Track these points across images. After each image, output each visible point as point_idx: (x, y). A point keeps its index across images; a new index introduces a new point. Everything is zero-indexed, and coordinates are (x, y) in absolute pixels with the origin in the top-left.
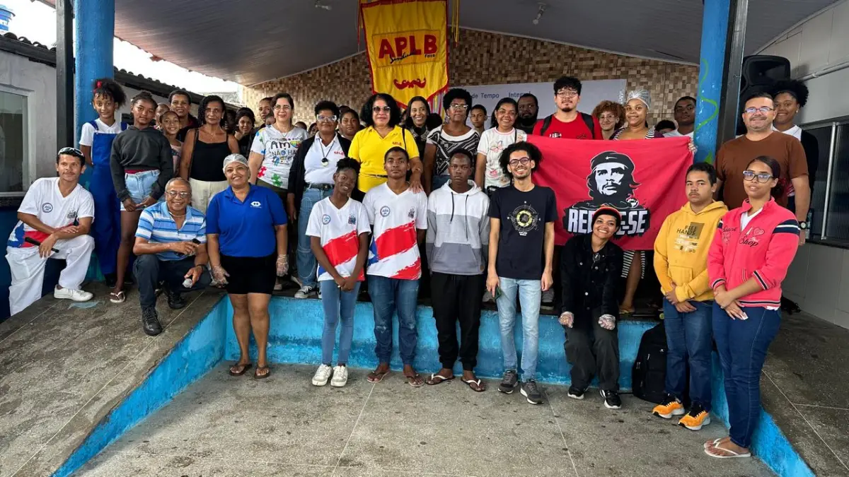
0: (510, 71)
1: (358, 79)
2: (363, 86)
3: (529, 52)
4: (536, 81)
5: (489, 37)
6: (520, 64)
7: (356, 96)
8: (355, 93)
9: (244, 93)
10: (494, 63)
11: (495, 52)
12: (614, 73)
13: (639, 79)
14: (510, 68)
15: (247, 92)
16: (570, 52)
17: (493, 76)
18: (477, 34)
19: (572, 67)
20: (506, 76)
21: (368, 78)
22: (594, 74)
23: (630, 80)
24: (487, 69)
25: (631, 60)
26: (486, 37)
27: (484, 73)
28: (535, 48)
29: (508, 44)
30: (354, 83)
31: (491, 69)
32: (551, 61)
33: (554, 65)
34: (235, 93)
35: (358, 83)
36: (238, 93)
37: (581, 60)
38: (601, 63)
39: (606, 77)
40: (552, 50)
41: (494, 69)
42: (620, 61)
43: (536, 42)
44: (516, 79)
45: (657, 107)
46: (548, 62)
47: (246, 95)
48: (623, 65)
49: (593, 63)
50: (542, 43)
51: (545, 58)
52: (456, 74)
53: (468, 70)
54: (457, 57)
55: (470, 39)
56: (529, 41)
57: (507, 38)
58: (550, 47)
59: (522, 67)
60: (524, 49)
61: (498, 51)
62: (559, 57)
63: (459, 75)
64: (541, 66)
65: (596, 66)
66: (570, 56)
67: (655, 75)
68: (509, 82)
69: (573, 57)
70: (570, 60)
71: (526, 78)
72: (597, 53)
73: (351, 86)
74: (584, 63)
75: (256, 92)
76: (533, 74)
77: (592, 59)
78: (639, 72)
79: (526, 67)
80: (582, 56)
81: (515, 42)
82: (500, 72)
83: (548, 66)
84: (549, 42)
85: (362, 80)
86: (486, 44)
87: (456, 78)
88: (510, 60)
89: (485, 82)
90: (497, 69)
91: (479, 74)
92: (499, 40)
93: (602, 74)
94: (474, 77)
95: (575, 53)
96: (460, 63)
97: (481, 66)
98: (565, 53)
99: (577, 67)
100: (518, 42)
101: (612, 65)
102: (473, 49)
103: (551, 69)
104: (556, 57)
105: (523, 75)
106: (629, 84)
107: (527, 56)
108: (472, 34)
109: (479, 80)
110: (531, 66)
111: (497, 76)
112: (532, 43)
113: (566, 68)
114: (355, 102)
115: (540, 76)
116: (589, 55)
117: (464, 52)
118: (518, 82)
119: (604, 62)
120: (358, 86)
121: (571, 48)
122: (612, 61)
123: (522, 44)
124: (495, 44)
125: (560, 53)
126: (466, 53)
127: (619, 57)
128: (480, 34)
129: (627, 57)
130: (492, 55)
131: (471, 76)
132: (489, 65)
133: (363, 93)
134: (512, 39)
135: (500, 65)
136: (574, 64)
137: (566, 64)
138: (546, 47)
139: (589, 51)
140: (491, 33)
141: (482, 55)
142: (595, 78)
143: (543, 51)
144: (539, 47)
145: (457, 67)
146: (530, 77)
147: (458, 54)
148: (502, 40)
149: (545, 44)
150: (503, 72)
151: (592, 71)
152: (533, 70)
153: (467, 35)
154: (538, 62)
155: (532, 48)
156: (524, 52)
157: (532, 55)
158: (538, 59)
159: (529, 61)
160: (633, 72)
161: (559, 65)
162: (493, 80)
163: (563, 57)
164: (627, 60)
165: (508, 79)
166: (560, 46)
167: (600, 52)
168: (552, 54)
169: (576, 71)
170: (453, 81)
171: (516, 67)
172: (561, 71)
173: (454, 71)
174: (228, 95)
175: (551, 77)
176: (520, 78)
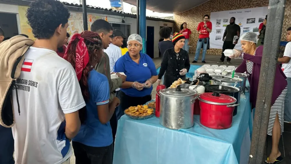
4: (253, 7)
14: (245, 4)
17: (240, 7)
19: (264, 2)
20: (244, 6)
24: (239, 5)
27: (238, 6)
41: (241, 5)
44: (247, 7)
45: (288, 13)
47: (175, 17)
53: (233, 5)
59: (249, 3)
63: (231, 7)
64: (254, 3)
67: (288, 3)
71: (250, 6)
75: (178, 16)
76: (252, 5)
82: (242, 5)
83: (256, 2)
85: (204, 10)
87: (230, 8)
88: (245, 2)
89: (238, 8)
90: (242, 4)
94: (235, 7)
96: (231, 3)
97: (237, 4)
99: (265, 3)
103: (257, 3)
105: (249, 6)
109: (236, 8)
110: (251, 3)
111: (241, 6)
113: (262, 3)
115: (254, 6)
118: (248, 8)
120: (203, 12)
132: (239, 3)
135: (243, 3)
146: (251, 6)
150: (243, 5)
152: (252, 4)
161: (260, 2)
162: (240, 8)
165: (245, 7)
169: (264, 4)
170: (229, 9)
171: (247, 3)
172: (260, 4)
173: (229, 6)
174: (171, 17)
175: (257, 6)
176: (248, 7)
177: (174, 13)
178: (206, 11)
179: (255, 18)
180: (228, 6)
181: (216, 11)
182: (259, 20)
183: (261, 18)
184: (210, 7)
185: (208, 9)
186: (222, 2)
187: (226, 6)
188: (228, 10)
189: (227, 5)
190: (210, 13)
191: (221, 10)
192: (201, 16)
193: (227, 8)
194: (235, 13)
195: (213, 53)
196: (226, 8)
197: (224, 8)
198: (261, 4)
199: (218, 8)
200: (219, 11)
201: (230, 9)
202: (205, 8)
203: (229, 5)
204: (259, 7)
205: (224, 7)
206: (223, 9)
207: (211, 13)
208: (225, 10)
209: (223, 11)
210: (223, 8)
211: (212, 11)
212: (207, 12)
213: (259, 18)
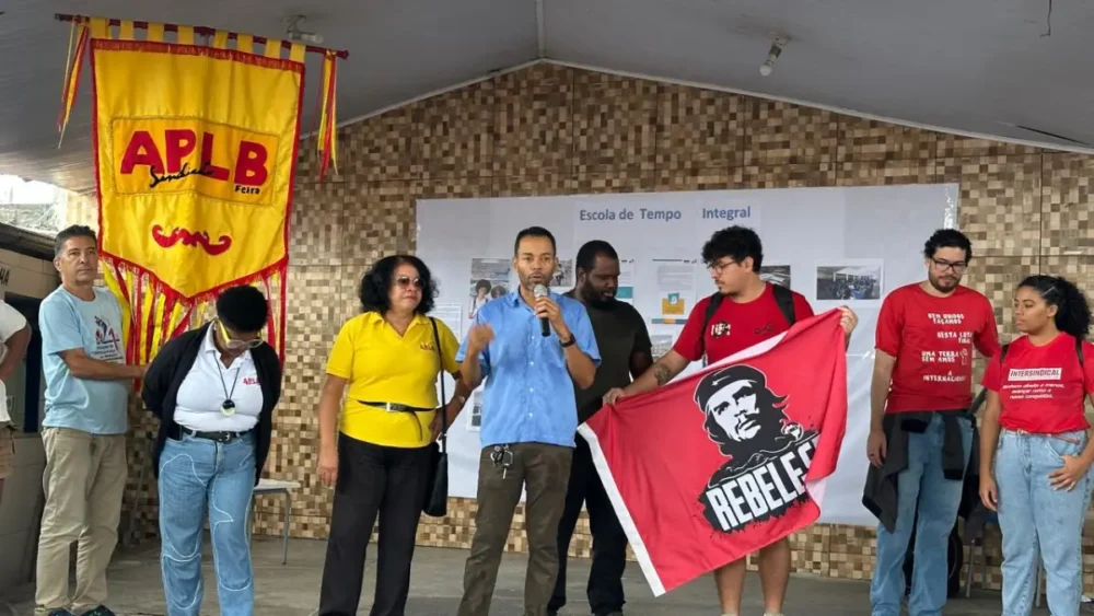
0: (704, 163)
1: (353, 177)
2: (364, 192)
3: (744, 125)
4: (762, 185)
5: (654, 90)
6: (725, 148)
7: (346, 213)
8: (346, 206)
9: (69, 207)
10: (667, 144)
11: (667, 121)
12: (930, 171)
13: (985, 184)
14: (703, 157)
15: (79, 205)
16: (833, 126)
17: (665, 174)
18: (625, 85)
19: (840, 157)
20: (694, 172)
21: (377, 176)
22: (888, 172)
23: (967, 186)
24: (652, 159)
25: (967, 144)
26: (646, 90)
27: (645, 166)
28: (756, 116)
29: (696, 105)
30: (343, 184)
31: (660, 159)
32: (793, 144)
33: (799, 153)
34: (48, 206)
35: (353, 186)
36: (54, 207)
37: (858, 142)
38: (901, 148)
39: (913, 180)
40: (794, 121)
41: (667, 158)
42: (942, 145)
43: (757, 102)
44: (716, 179)
45: (1027, 243)
46: (786, 145)
47: (75, 211)
48: (949, 153)
49: (883, 148)
50: (771, 105)
51: (779, 138)
52: (583, 168)
53: (609, 160)
54: (583, 132)
55: (612, 93)
56: (743, 100)
57: (695, 92)
58: (787, 113)
59: (730, 155)
60: (733, 116)
61: (675, 120)
62: (809, 136)
63: (590, 169)
64: (771, 153)
65: (890, 155)
66: (831, 134)
67: (1020, 176)
68: (701, 187)
69: (840, 136)
70: (833, 142)
71: (738, 178)
72: (892, 129)
73: (335, 193)
74: (865, 149)
76: (754, 170)
77: (882, 140)
78: (983, 168)
79: (738, 155)
80: (859, 134)
81: (711, 102)
82: (681, 165)
83: (787, 153)
84: (785, 104)
85: (361, 180)
86: (647, 105)
87: (582, 177)
88: (702, 141)
89: (649, 184)
90: (674, 157)
91: (634, 170)
92: (675, 97)
93: (906, 172)
94: (623, 175)
95: (843, 126)
96: (590, 142)
97: (638, 152)
98: (824, 125)
99: (849, 158)
100: (719, 102)
101: (924, 154)
102: (618, 115)
103: (793, 160)
104: (802, 136)
105: (731, 170)
106: (965, 194)
107: (740, 132)
108: (616, 83)
109: (634, 182)
110: (748, 155)
111: (673, 173)
112: (750, 106)
113: (825, 158)
114: (346, 229)
115: (768, 175)
116: (875, 133)
117: (597, 120)
118: (723, 186)
119: (908, 147)
120: (353, 193)
121: (835, 117)
122: (924, 146)
123: (726, 106)
124: (668, 105)
125: (810, 128)
126: (604, 124)
127: (940, 136)
128: (632, 82)
129: (958, 138)
130: (661, 128)
131: (617, 171)
132: (657, 150)
133: (365, 206)
134: (704, 95)
135: (681, 151)
136: (842, 151)
137: (825, 150)
138: (779, 114)
139: (874, 124)
140: (657, 83)
141: (638, 129)
142: (889, 181)
143: (773, 122)
144: (763, 114)
145: (583, 154)
146: (747, 178)
147: (584, 125)
148: (682, 97)
149: (778, 107)
150: (688, 165)
151: (881, 165)
152: (755, 162)
153: (605, 86)
154: (764, 146)
155: (749, 115)
156: (733, 125)
157: (750, 131)
158: (764, 138)
159: (745, 143)
160: (972, 169)
161: (810, 152)
162: (665, 181)
163: (818, 136)
164: (957, 144)
165: (701, 179)
166: (808, 112)
167: (898, 126)
168: (794, 129)
169: (848, 166)
170: (575, 184)
171: (715, 155)
172: (816, 165)
173: (576, 161)
174: (31, 210)
175: (793, 176)
176: (725, 179)
177: (59, 176)
178: (377, 184)
179: (787, 269)
180: (560, 162)
181: (462, 195)
182: (819, 280)
183: (829, 270)
184: (410, 156)
185: (393, 170)
186: (510, 129)
187: (546, 163)
188: (561, 189)
189: (556, 156)
190: (413, 205)
191: (504, 187)
192: (334, 226)
193: (555, 177)
194: (627, 215)
195: (452, 538)
196: (548, 178)
197: (532, 175)
198: (823, 167)
199: (484, 172)
200: (495, 195)
201: (586, 187)
202: (369, 164)
203: (570, 155)
204: (808, 185)
205: (535, 164)
206: (528, 185)
207: (420, 203)
208: (541, 192)
209: (525, 193)
210: (523, 172)
211: (430, 193)
212: (382, 191)
213: (820, 270)
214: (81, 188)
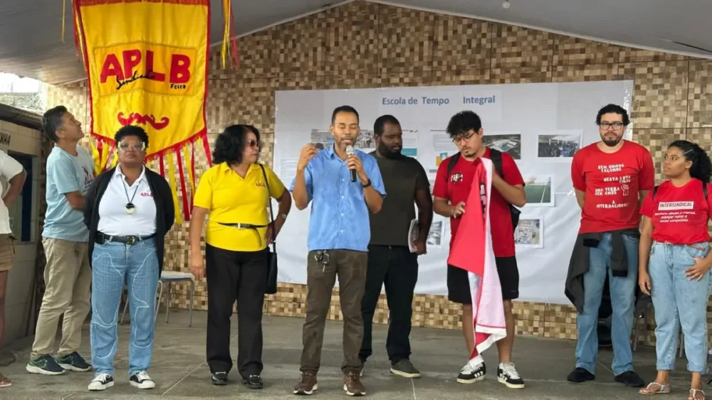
0: (465, 66)
1: (233, 76)
2: (241, 85)
3: (491, 41)
4: (502, 81)
5: (431, 18)
6: (478, 57)
7: (229, 100)
8: (229, 95)
9: (50, 95)
10: (440, 54)
11: (440, 39)
12: (614, 72)
13: (650, 80)
14: (464, 62)
15: (55, 93)
16: (550, 42)
17: (439, 74)
18: (413, 15)
19: (555, 62)
20: (458, 73)
21: (248, 75)
22: (586, 72)
23: (639, 82)
24: (430, 64)
25: (639, 54)
26: (427, 18)
27: (426, 68)
28: (499, 35)
29: (460, 28)
30: (227, 80)
31: (435, 64)
32: (524, 53)
33: (528, 60)
34: (35, 94)
35: (233, 82)
36: (39, 95)
37: (567, 52)
38: (595, 57)
39: (603, 78)
40: (525, 38)
41: (440, 63)
42: (623, 55)
43: (500, 27)
44: (472, 78)
45: (678, 119)
46: (519, 54)
47: (52, 98)
48: (627, 60)
49: (583, 56)
50: (510, 29)
51: (514, 50)
52: (384, 70)
53: (402, 65)
54: (385, 46)
55: (404, 20)
56: (491, 25)
57: (458, 20)
58: (520, 33)
59: (482, 61)
60: (484, 36)
61: (445, 38)
62: (534, 48)
63: (389, 70)
64: (509, 60)
65: (588, 61)
66: (550, 47)
67: (674, 75)
68: (463, 83)
69: (554, 48)
70: (550, 52)
71: (487, 77)
72: (589, 44)
73: (222, 86)
74: (572, 57)
75: (69, 93)
76: (498, 71)
77: (583, 51)
78: (650, 70)
79: (487, 61)
80: (567, 47)
81: (469, 26)
82: (449, 67)
83: (519, 60)
84: (519, 27)
85: (239, 77)
86: (427, 28)
87: (384, 76)
88: (463, 52)
89: (428, 81)
90: (445, 63)
91: (418, 71)
92: (446, 23)
93: (598, 72)
94: (411, 75)
95: (557, 42)
96: (389, 53)
97: (421, 59)
98: (543, 42)
99: (560, 63)
100: (475, 26)
101: (611, 60)
102: (408, 35)
103: (523, 64)
104: (530, 48)
105: (482, 72)
106: (637, 87)
107: (489, 46)
108: (406, 14)
109: (418, 79)
110: (494, 61)
111: (444, 73)
112: (495, 29)
113: (545, 63)
114: (229, 109)
115: (507, 75)
116: (578, 46)
117: (394, 38)
118: (477, 82)
119: (600, 56)
120: (233, 86)
121: (551, 36)
122: (611, 55)
123: (479, 29)
124: (441, 28)
125: (535, 43)
126: (399, 40)
127: (622, 48)
128: (418, 13)
129: (633, 49)
130: (436, 43)
131: (407, 72)
132: (433, 58)
133: (241, 95)
134: (465, 22)
135: (449, 58)
136: (556, 58)
137: (545, 58)
138: (515, 34)
139: (577, 40)
140: (434, 14)
141: (421, 44)
142: (587, 79)
143: (510, 39)
144: (504, 34)
145: (385, 60)
146: (493, 77)
147: (385, 41)
148: (451, 23)
149: (514, 29)
150: (454, 68)
151: (582, 68)
152: (498, 66)
153: (399, 15)
154: (504, 55)
155: (494, 34)
156: (484, 41)
157: (495, 45)
158: (505, 50)
159: (491, 53)
160: (642, 70)
161: (535, 59)
162: (439, 79)
163: (540, 48)
164: (633, 53)
165: (462, 78)
166: (535, 33)
167: (593, 41)
168: (524, 44)
169: (560, 69)
170: (379, 81)
171: (471, 61)
172: (538, 68)
173: (380, 65)
174: (24, 97)
175: (524, 76)
176: (478, 78)
177: (42, 74)
178: (249, 80)
179: (518, 137)
180: (370, 66)
181: (307, 88)
182: (540, 144)
183: (547, 137)
184: (271, 61)
185: (259, 71)
186: (337, 44)
187: (360, 66)
188: (370, 84)
189: (367, 62)
190: (273, 94)
191: (332, 83)
192: (221, 108)
193: (366, 76)
194: (412, 101)
195: (299, 311)
196: (361, 77)
197: (351, 74)
198: (544, 70)
199: (319, 73)
200: (327, 87)
201: (387, 83)
202: (244, 67)
203: (376, 61)
204: (533, 81)
205: (353, 67)
206: (348, 81)
207: (278, 93)
208: (357, 85)
209: (347, 87)
210: (345, 72)
211: (284, 87)
212: (253, 85)
213: (540, 137)
214: (57, 82)
